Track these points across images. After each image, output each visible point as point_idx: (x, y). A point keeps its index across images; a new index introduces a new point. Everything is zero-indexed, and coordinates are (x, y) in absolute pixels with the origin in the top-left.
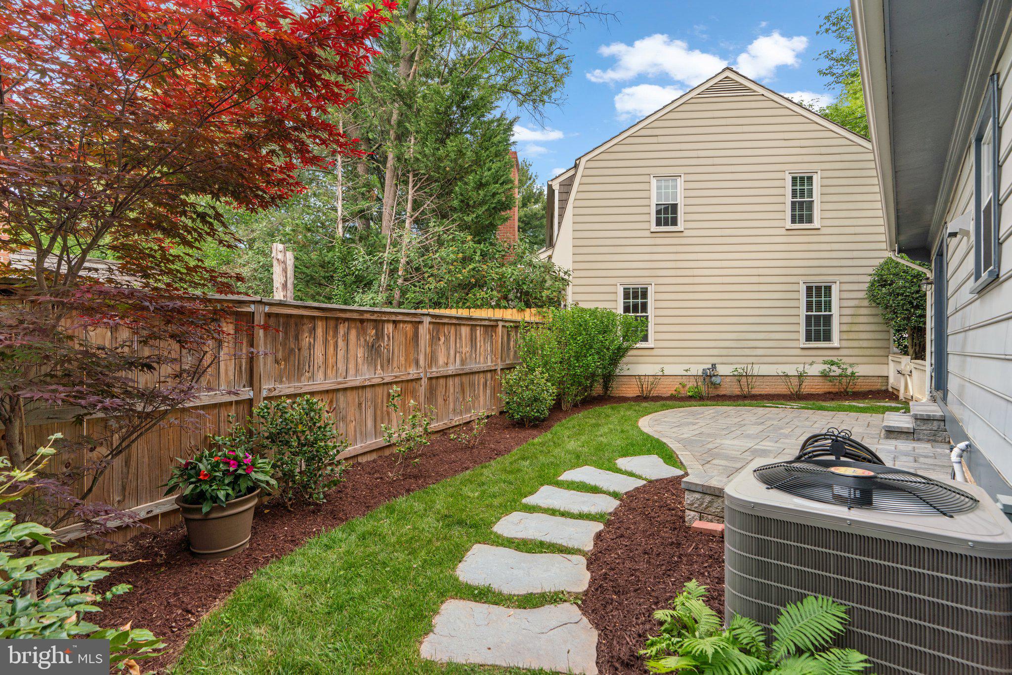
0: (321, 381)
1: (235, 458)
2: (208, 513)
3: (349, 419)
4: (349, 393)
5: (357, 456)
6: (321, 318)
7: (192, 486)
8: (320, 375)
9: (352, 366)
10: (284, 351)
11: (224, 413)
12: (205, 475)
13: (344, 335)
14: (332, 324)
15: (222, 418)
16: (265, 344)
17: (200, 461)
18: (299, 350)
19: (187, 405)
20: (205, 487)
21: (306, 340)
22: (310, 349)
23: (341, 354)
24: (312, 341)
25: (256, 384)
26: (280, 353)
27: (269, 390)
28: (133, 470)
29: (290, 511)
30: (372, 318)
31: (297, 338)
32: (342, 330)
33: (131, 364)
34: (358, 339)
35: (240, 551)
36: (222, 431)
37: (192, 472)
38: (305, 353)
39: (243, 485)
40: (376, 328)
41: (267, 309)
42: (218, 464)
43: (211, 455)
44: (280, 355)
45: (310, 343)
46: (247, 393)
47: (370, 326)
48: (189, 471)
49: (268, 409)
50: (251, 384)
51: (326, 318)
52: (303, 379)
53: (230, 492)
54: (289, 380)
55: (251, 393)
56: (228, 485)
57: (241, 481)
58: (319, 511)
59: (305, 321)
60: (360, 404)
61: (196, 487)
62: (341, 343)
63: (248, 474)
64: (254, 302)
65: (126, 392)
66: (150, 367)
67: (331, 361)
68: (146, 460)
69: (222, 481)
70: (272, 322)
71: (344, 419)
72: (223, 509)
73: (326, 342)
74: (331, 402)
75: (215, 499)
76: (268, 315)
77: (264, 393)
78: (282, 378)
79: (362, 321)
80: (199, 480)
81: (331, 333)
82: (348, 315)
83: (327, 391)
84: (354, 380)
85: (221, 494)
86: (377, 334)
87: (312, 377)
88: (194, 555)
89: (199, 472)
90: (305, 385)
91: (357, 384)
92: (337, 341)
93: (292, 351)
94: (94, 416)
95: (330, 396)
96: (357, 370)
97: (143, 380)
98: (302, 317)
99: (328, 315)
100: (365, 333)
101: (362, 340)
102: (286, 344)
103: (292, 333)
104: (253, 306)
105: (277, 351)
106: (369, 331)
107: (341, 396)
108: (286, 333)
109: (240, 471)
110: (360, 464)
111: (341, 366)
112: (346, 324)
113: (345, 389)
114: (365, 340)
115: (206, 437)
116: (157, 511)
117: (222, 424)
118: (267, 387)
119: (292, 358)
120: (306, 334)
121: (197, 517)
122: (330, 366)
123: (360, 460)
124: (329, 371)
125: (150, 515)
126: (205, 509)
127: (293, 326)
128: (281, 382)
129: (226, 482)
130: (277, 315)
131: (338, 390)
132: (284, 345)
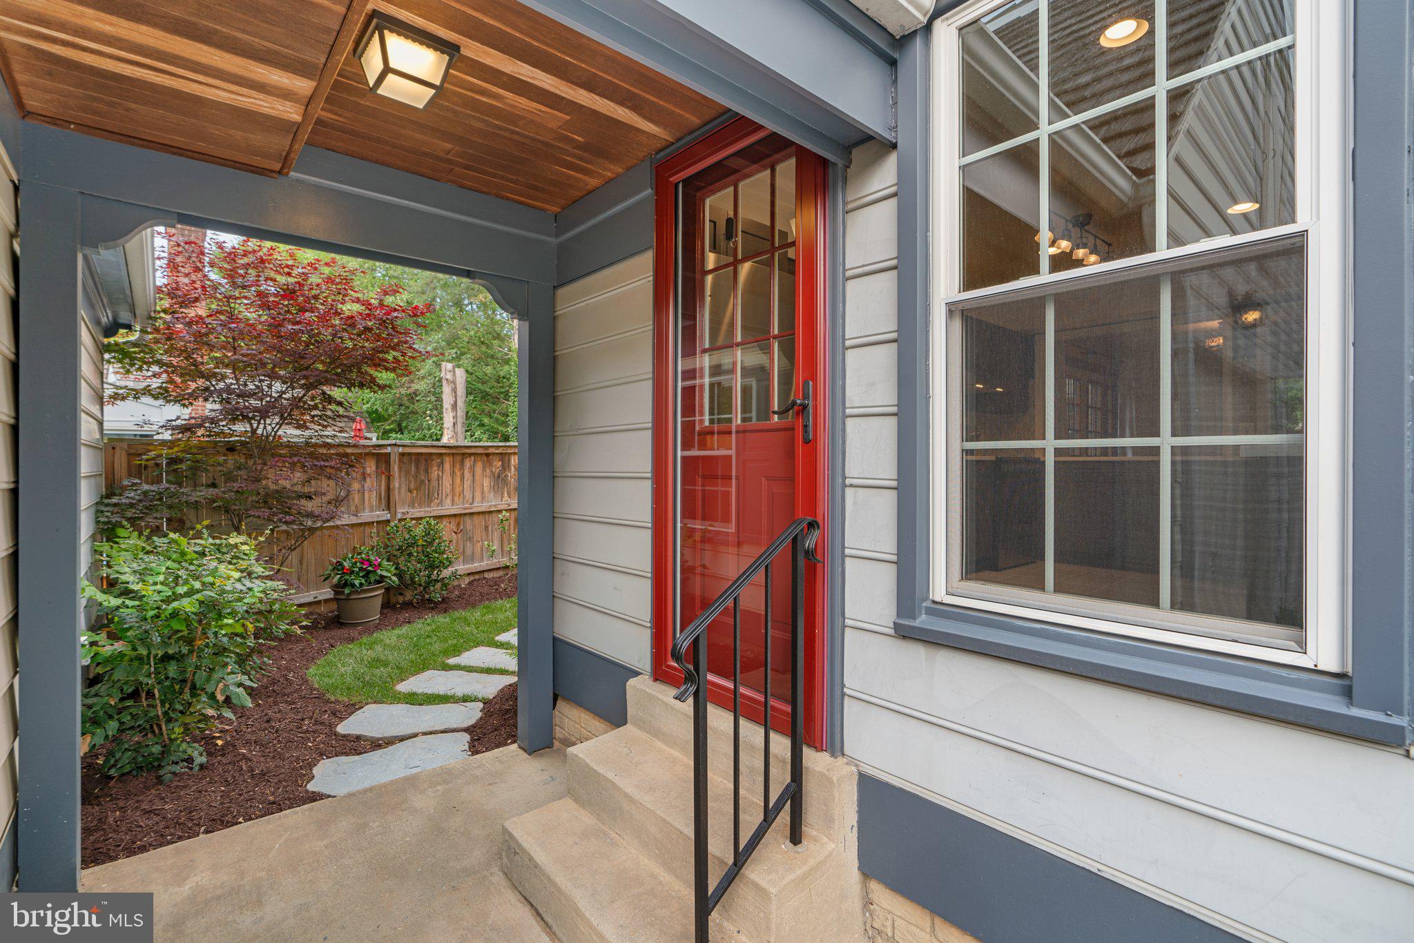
0: (448, 508)
1: (368, 560)
2: (349, 594)
3: (475, 539)
4: (475, 517)
5: (483, 571)
6: (449, 454)
7: (339, 576)
8: (448, 501)
9: (478, 494)
10: (415, 482)
11: (367, 530)
12: (348, 570)
13: (470, 468)
14: (458, 458)
15: (366, 534)
16: (400, 477)
17: (345, 561)
18: (429, 481)
19: (339, 523)
20: (347, 577)
21: (435, 473)
22: (438, 480)
23: (467, 483)
24: (440, 473)
25: (392, 509)
26: (412, 484)
27: (403, 513)
28: (304, 567)
29: (415, 607)
30: (497, 451)
31: (427, 471)
32: (468, 463)
33: (300, 496)
34: (484, 469)
35: (372, 623)
36: (366, 544)
37: (340, 567)
38: (434, 483)
39: (372, 577)
40: (502, 460)
41: (401, 450)
42: (356, 563)
43: (352, 557)
44: (412, 486)
45: (438, 476)
46: (386, 516)
47: (496, 458)
48: (338, 566)
49: (397, 527)
50: (388, 508)
51: (453, 454)
52: (432, 505)
53: (363, 581)
54: (420, 505)
55: (389, 516)
56: (362, 577)
57: (370, 575)
58: (436, 608)
59: (434, 457)
60: (487, 527)
61: (341, 577)
62: (467, 474)
63: (375, 571)
64: (390, 445)
65: (299, 513)
66: (311, 498)
67: (458, 490)
68: (313, 561)
69: (358, 573)
70: (405, 459)
71: (470, 539)
72: (359, 593)
73: (453, 474)
74: (458, 524)
75: (353, 585)
76: (403, 454)
77: (399, 516)
78: (414, 504)
79: (488, 455)
80: (344, 573)
81: (458, 466)
82: (473, 451)
83: (455, 515)
84: (479, 506)
85: (357, 582)
86: (503, 465)
87: (441, 504)
88: (342, 624)
89: (343, 568)
90: (436, 510)
91: (483, 509)
92: (463, 473)
93: (422, 482)
94: (280, 529)
95: (458, 519)
96: (483, 498)
97: (309, 506)
98: (431, 454)
99: (454, 451)
100: (491, 465)
101: (488, 471)
102: (417, 477)
103: (422, 467)
104: (389, 448)
105: (410, 483)
106: (495, 463)
107: (468, 520)
108: (417, 468)
109: (370, 568)
110: (485, 578)
111: (468, 494)
112: (473, 458)
113: (472, 514)
114: (491, 471)
115: (355, 548)
116: (320, 598)
117: (366, 539)
118: (400, 511)
119: (423, 488)
120: (436, 468)
121: (343, 597)
122: (457, 494)
123: (486, 575)
124: (456, 499)
125: (316, 600)
126: (347, 591)
127: (424, 462)
128: (413, 507)
129: (361, 575)
130: (410, 454)
131: (465, 514)
132: (416, 477)
